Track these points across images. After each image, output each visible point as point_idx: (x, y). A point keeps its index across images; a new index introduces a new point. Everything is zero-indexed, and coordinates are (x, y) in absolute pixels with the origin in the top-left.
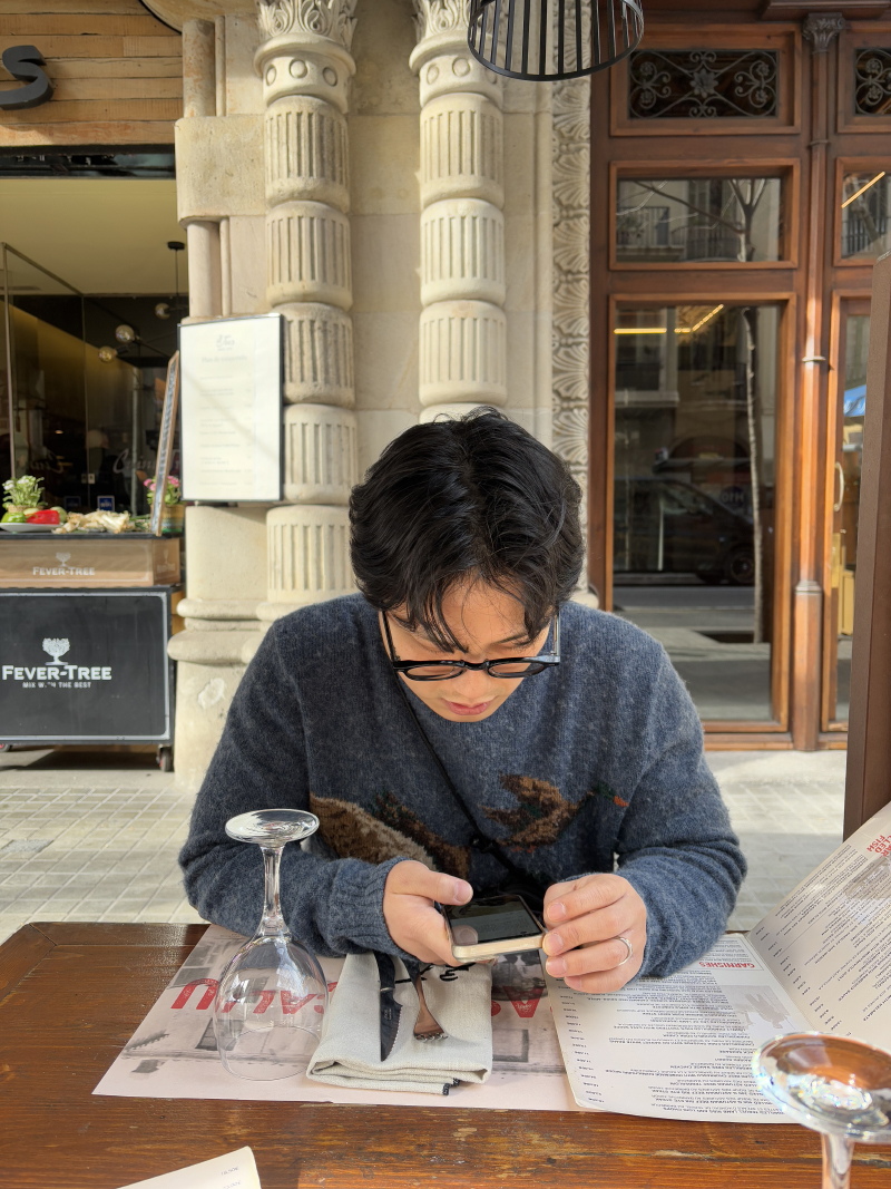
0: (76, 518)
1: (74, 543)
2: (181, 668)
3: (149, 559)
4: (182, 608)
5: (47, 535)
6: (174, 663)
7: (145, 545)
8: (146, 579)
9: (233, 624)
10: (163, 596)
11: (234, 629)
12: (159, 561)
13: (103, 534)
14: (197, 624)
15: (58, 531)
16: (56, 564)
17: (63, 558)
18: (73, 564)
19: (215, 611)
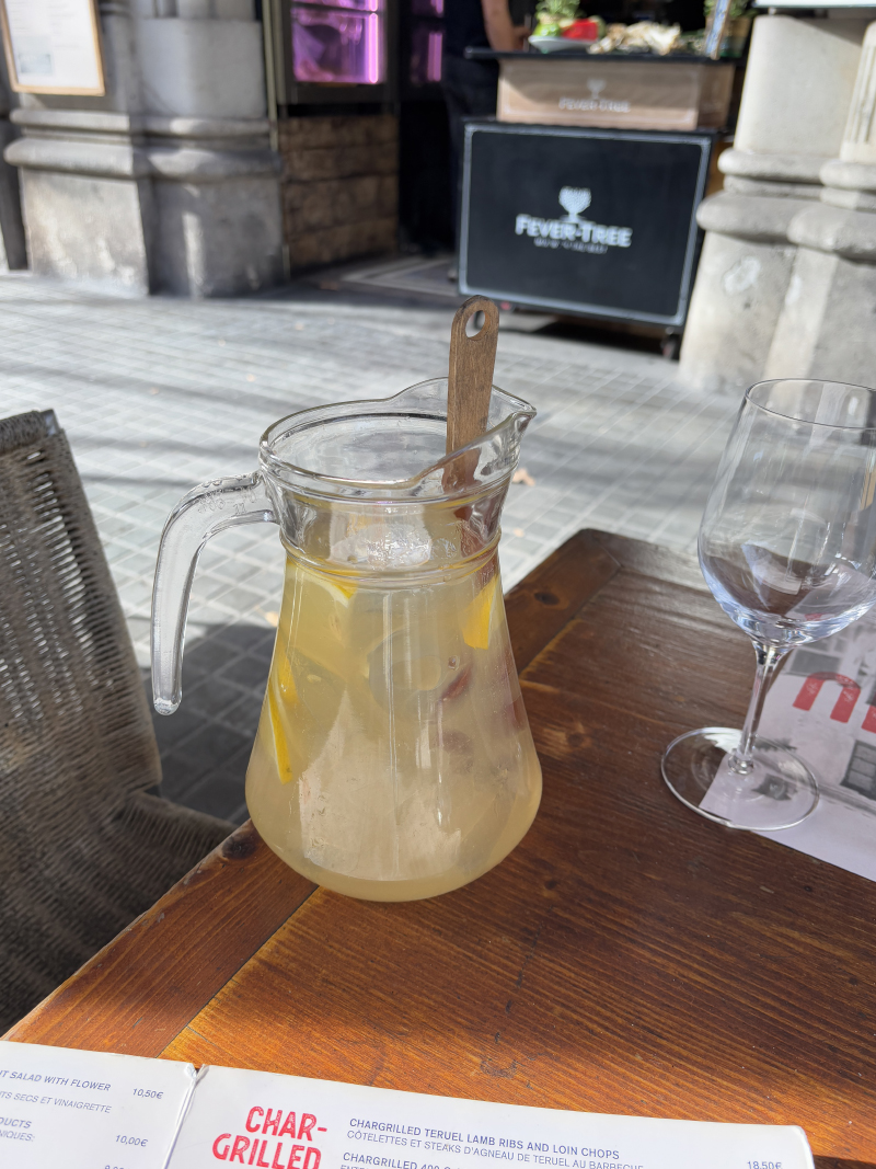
0: (618, 31)
1: (611, 67)
2: (711, 241)
3: (694, 92)
4: (726, 162)
5: (579, 54)
6: (702, 233)
7: (694, 72)
8: (687, 119)
9: (786, 189)
10: (705, 143)
11: (786, 195)
12: (706, 97)
13: (646, 55)
14: (742, 185)
15: (595, 49)
16: (584, 95)
17: (596, 86)
18: (607, 95)
19: (767, 167)
